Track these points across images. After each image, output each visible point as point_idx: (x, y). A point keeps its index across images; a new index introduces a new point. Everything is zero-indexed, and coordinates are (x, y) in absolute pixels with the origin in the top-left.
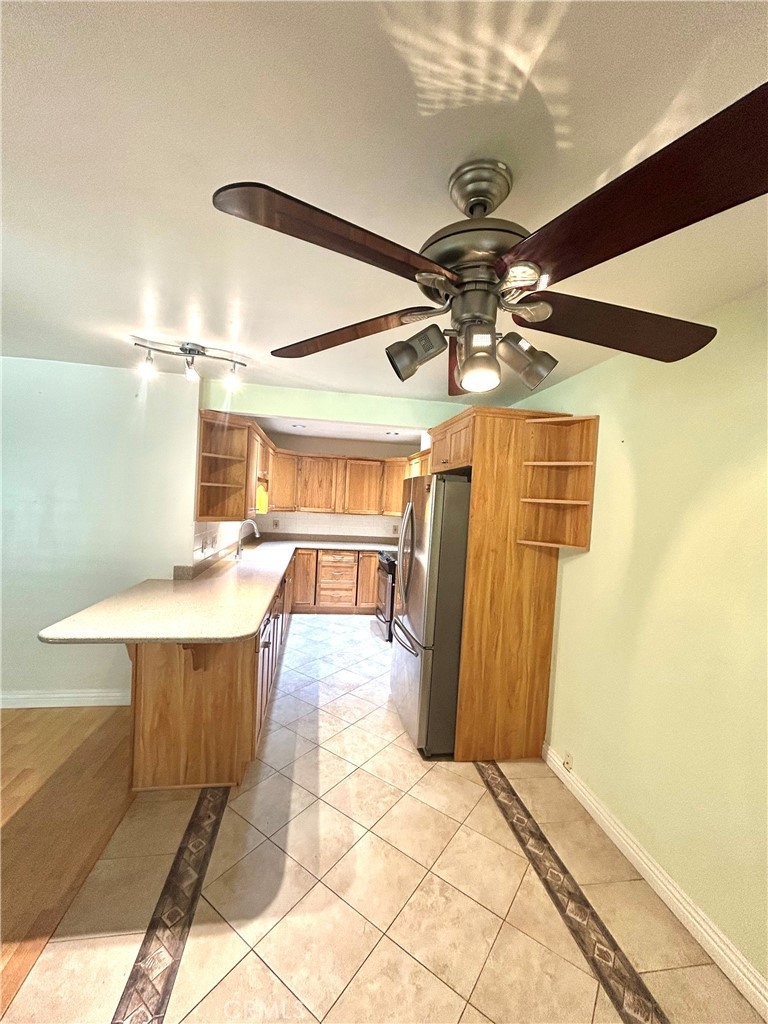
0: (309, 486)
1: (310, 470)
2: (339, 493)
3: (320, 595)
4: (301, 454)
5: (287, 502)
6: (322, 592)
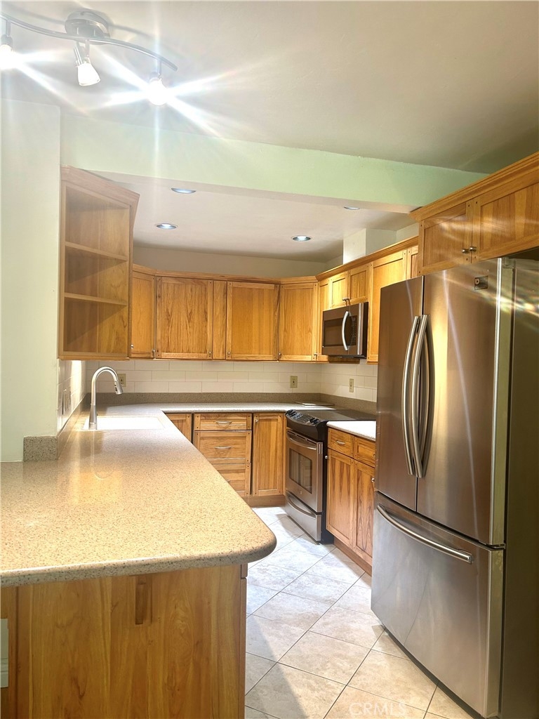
1: (174, 297)
2: (218, 331)
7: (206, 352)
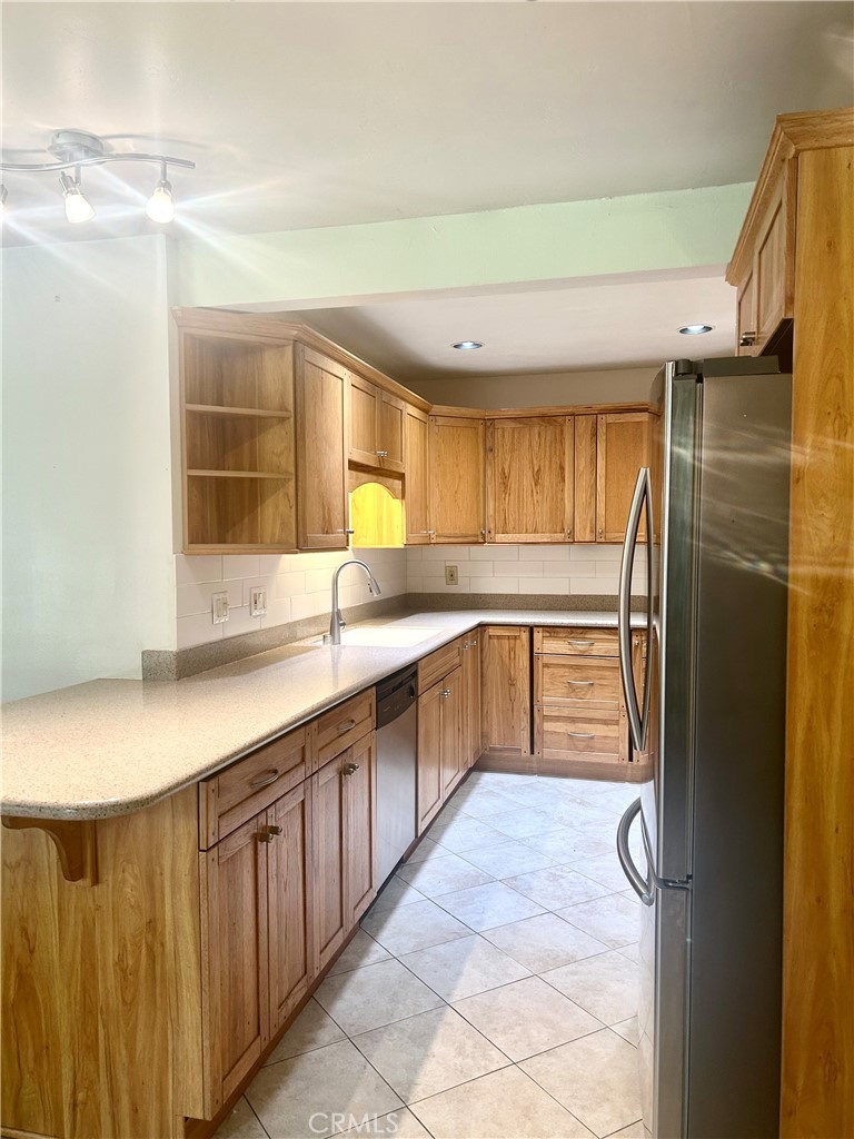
0: (513, 485)
1: (512, 451)
2: (582, 497)
3: (542, 733)
4: (489, 414)
5: (463, 522)
6: (548, 726)
7: (562, 531)
